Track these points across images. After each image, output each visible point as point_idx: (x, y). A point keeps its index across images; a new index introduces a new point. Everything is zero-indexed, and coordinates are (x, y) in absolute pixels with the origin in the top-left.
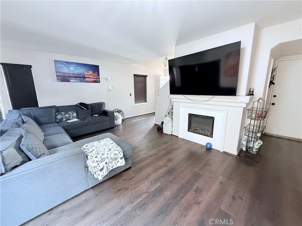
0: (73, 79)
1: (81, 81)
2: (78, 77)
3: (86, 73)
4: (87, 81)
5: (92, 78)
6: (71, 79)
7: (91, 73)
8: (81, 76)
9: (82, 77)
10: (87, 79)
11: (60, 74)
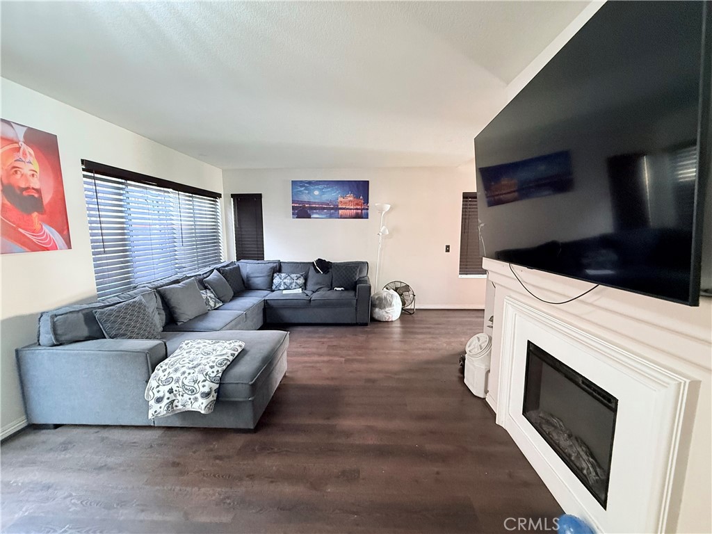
0: (316, 213)
1: (331, 217)
2: (324, 209)
3: (342, 199)
4: (341, 215)
5: (351, 209)
6: (313, 213)
7: (352, 199)
8: (332, 206)
9: (332, 209)
10: (340, 211)
11: (297, 205)
